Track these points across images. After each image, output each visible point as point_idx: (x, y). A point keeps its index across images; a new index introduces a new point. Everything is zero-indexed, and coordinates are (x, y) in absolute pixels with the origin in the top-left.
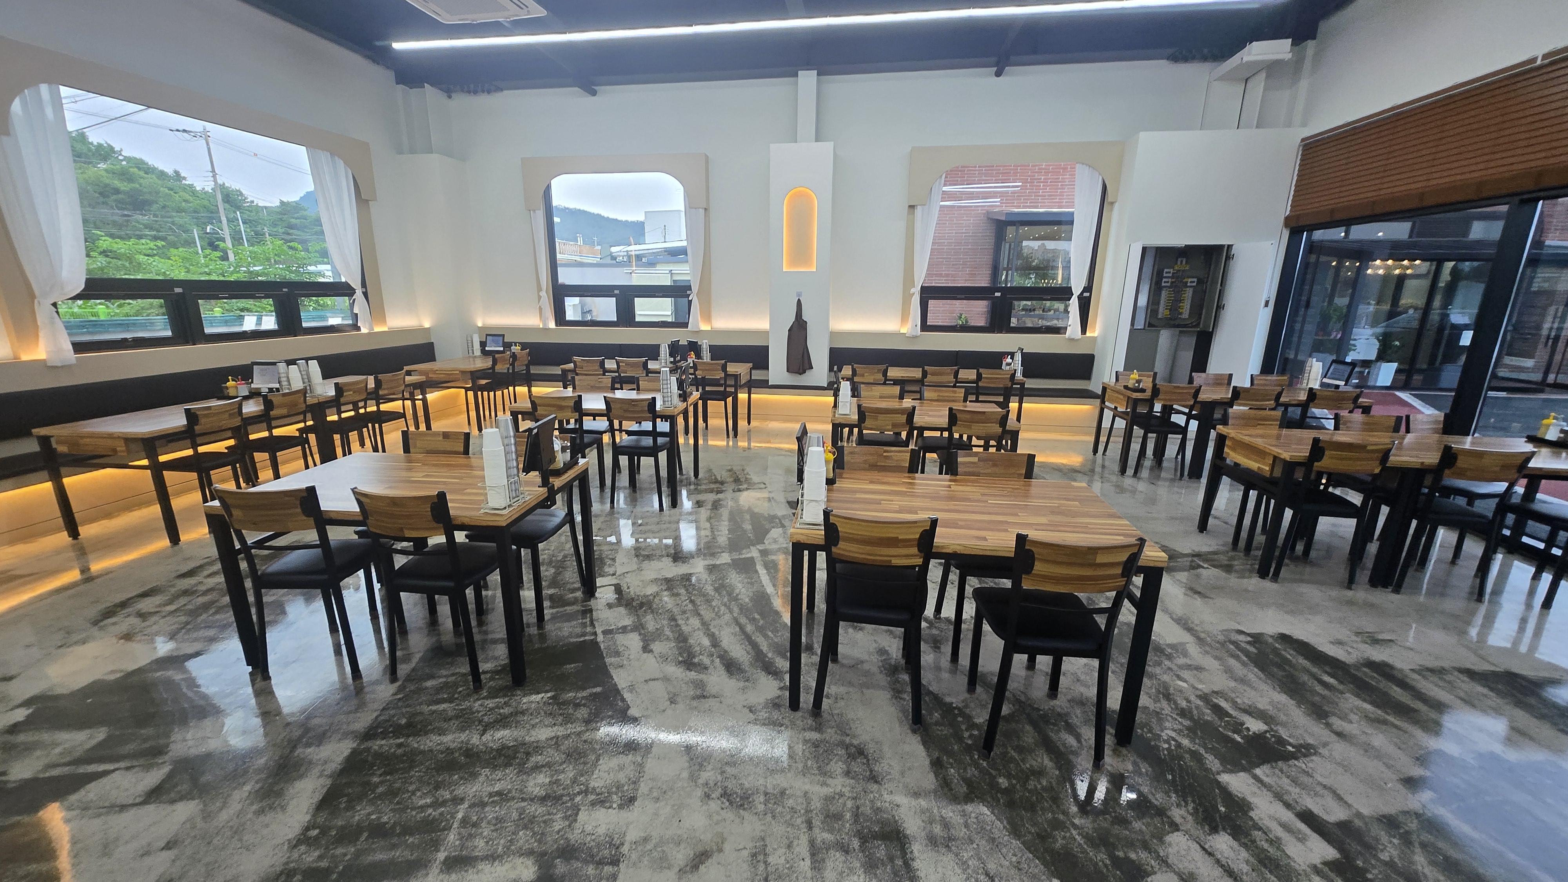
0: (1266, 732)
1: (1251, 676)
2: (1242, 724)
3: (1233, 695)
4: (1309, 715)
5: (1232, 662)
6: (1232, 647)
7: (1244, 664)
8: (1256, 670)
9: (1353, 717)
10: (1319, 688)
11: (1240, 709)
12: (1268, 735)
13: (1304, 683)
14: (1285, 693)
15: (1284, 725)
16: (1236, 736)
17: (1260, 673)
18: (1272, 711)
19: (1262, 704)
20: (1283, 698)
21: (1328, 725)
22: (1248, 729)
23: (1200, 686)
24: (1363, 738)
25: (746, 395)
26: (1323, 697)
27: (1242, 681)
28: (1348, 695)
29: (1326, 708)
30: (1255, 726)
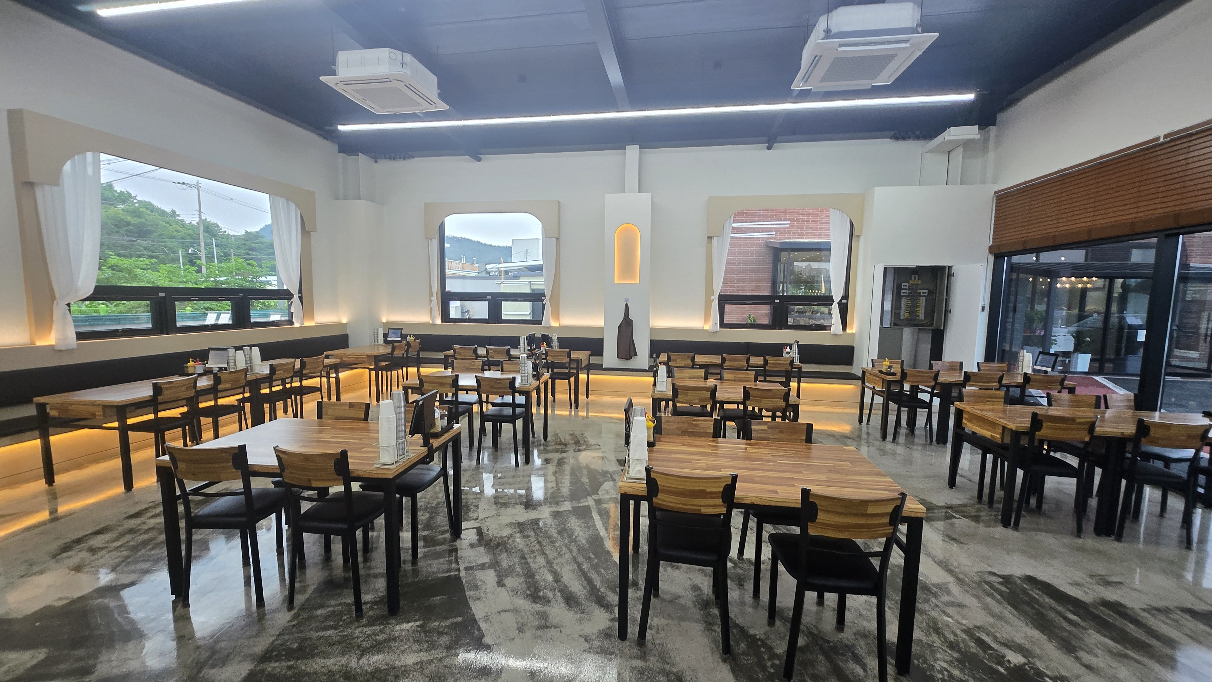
0: (1025, 664)
1: (1006, 613)
2: (1004, 657)
3: (993, 630)
4: (1059, 649)
5: (989, 600)
6: (987, 586)
7: (998, 602)
8: (1010, 607)
9: (1099, 652)
10: (1065, 625)
11: (1000, 642)
12: (1027, 667)
13: (1052, 621)
14: (1037, 629)
15: (1040, 658)
16: (999, 667)
17: (1013, 610)
18: (1028, 646)
19: (1019, 639)
20: (1035, 633)
21: (1077, 659)
22: (1009, 661)
23: (964, 622)
24: (1111, 671)
25: (586, 376)
26: (1070, 632)
27: (999, 617)
28: (1091, 632)
29: (1074, 642)
30: (1015, 659)
